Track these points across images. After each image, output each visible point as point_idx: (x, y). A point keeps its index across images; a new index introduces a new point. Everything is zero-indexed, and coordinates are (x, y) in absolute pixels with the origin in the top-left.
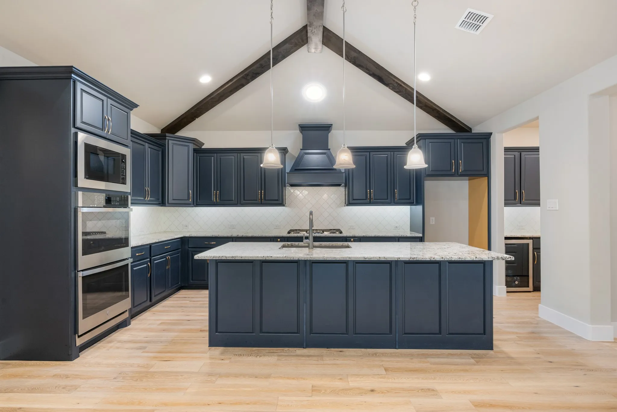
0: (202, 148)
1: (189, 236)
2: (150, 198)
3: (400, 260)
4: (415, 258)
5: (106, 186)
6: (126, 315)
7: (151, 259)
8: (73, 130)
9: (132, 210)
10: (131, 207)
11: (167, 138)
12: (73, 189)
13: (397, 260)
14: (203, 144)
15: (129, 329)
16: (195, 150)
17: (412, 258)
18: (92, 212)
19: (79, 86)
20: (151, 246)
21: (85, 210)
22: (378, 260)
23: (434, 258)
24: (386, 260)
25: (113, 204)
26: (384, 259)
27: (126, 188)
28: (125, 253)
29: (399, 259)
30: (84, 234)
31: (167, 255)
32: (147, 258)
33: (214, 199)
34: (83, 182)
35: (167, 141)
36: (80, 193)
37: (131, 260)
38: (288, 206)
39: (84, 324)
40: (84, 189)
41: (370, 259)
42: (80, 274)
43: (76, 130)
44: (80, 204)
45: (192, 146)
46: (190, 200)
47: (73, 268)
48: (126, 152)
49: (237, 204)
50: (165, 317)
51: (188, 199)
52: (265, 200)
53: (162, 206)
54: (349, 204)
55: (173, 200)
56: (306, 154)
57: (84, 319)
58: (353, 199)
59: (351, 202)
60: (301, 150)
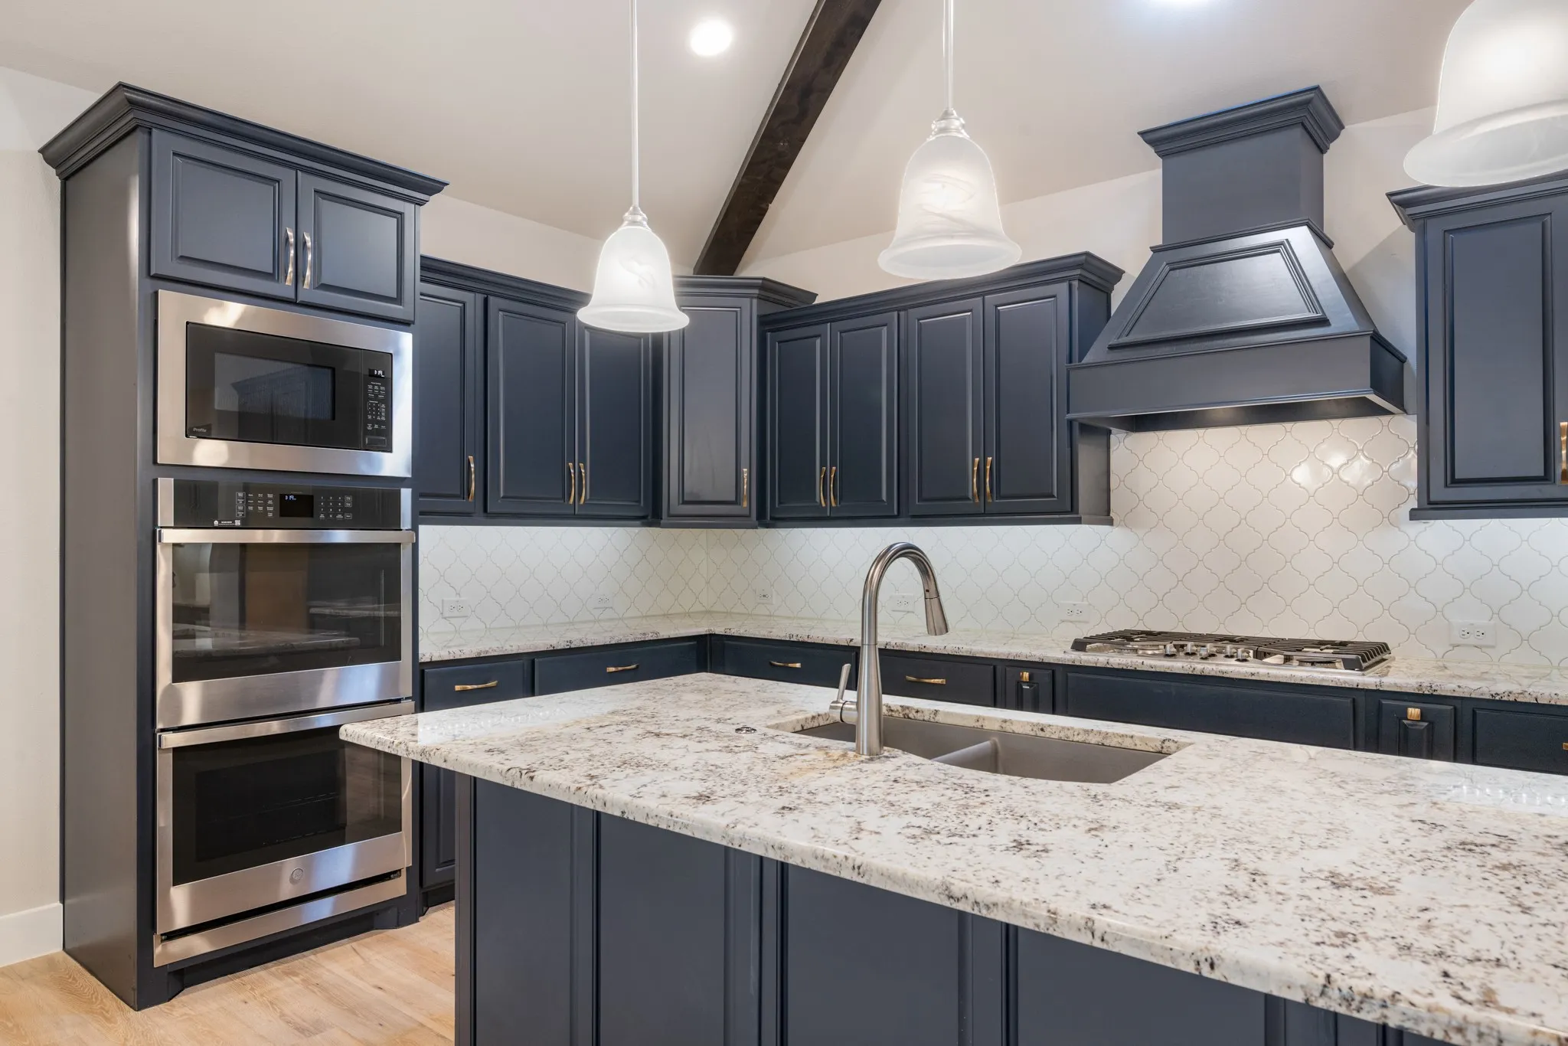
1: (723, 633)
3: (1216, 975)
4: (1366, 997)
6: (398, 888)
8: (145, 284)
13: (1190, 968)
14: (816, 295)
16: (765, 323)
17: (1335, 994)
20: (533, 661)
22: (1043, 929)
24: (1097, 944)
25: (322, 516)
26: (1085, 939)
29: (1206, 971)
33: (820, 497)
36: (165, 484)
38: (1126, 523)
41: (984, 913)
43: (154, 285)
45: (752, 310)
46: (745, 504)
49: (898, 516)
51: (737, 499)
52: (999, 497)
53: (650, 525)
54: (1429, 507)
55: (685, 503)
56: (1174, 267)
57: (177, 882)
58: (1454, 481)
59: (1439, 493)
60: (1155, 250)
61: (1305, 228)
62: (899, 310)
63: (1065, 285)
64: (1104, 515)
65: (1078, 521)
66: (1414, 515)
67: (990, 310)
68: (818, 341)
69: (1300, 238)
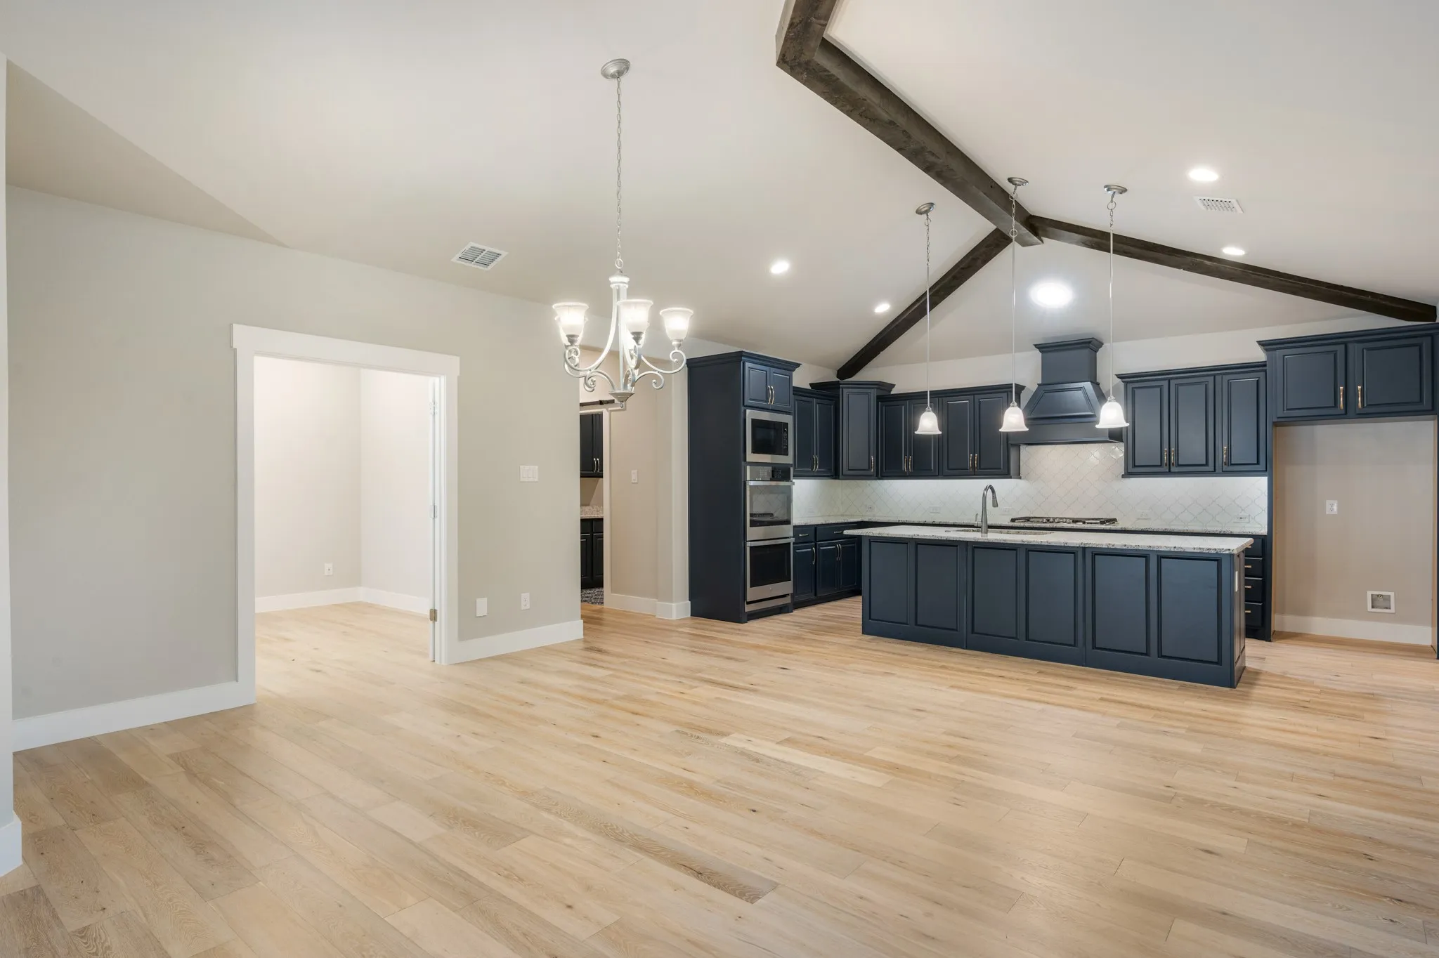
0: (892, 393)
2: (819, 468)
5: (772, 459)
6: (788, 600)
7: (816, 544)
8: (743, 408)
9: (794, 484)
10: (794, 481)
11: (841, 386)
12: (743, 463)
14: (893, 386)
15: (792, 615)
16: (879, 398)
18: (757, 486)
19: (748, 365)
20: (816, 528)
21: (752, 483)
23: (1113, 546)
25: (777, 477)
27: (788, 459)
28: (788, 531)
30: (752, 515)
31: (837, 543)
32: (812, 542)
33: (904, 467)
34: (751, 457)
35: (841, 389)
36: (748, 467)
37: (792, 540)
38: (1026, 479)
39: (752, 593)
40: (752, 464)
42: (749, 544)
43: (745, 408)
44: (748, 478)
45: (874, 393)
46: (873, 471)
47: (742, 538)
48: (788, 419)
49: (938, 475)
50: (828, 613)
51: (869, 468)
52: (980, 469)
53: (835, 479)
54: (1128, 474)
55: (849, 470)
56: (1046, 392)
57: (751, 587)
58: (1135, 466)
59: (1131, 470)
60: (1039, 385)
61: (1089, 383)
62: (939, 397)
63: (1006, 394)
64: (1018, 476)
65: (1011, 478)
66: (1123, 476)
67: (976, 401)
68: (903, 407)
69: (1088, 385)
